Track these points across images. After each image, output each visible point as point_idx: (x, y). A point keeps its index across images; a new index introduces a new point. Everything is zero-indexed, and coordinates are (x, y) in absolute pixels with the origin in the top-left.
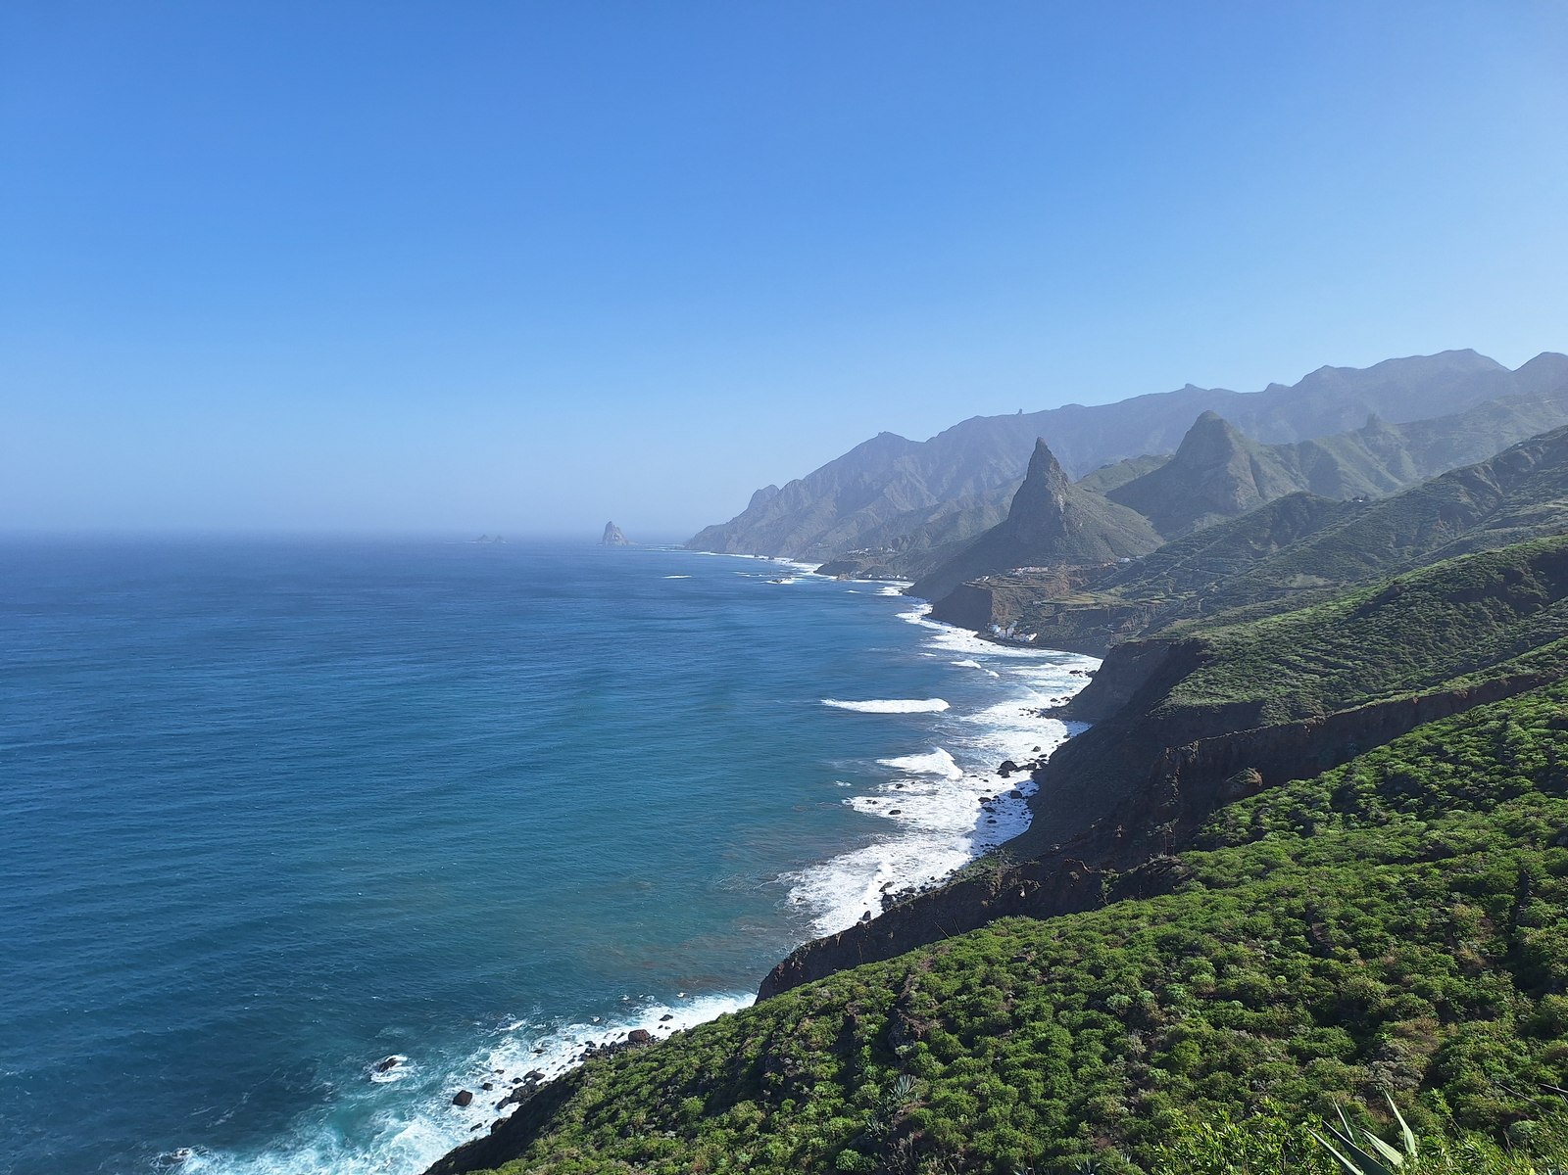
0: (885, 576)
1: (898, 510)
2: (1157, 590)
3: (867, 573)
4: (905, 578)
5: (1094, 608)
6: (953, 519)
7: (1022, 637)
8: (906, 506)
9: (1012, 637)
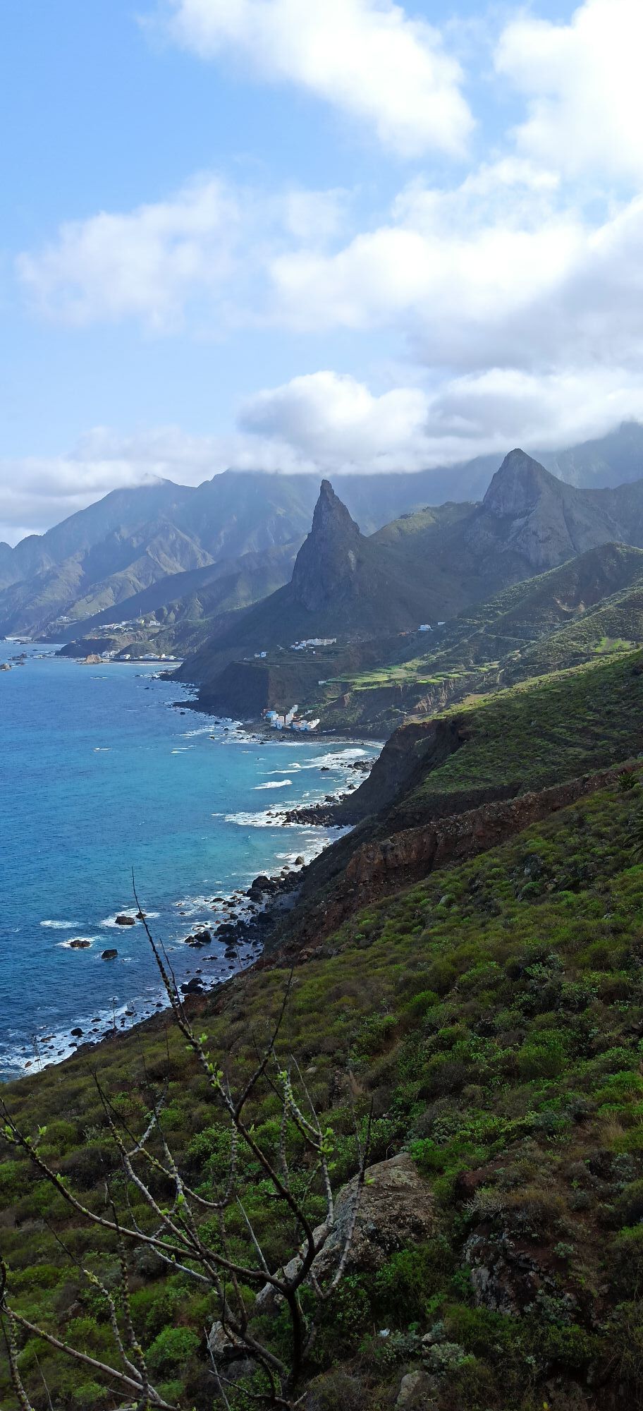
0: (147, 656)
1: (166, 573)
2: (457, 662)
3: (124, 652)
4: (172, 657)
5: (386, 685)
6: (230, 583)
7: (302, 725)
8: (175, 567)
9: (291, 725)
